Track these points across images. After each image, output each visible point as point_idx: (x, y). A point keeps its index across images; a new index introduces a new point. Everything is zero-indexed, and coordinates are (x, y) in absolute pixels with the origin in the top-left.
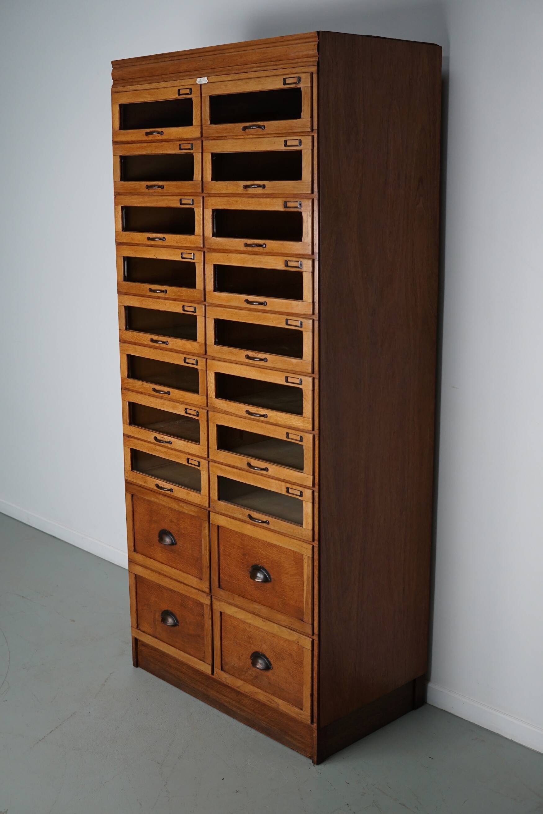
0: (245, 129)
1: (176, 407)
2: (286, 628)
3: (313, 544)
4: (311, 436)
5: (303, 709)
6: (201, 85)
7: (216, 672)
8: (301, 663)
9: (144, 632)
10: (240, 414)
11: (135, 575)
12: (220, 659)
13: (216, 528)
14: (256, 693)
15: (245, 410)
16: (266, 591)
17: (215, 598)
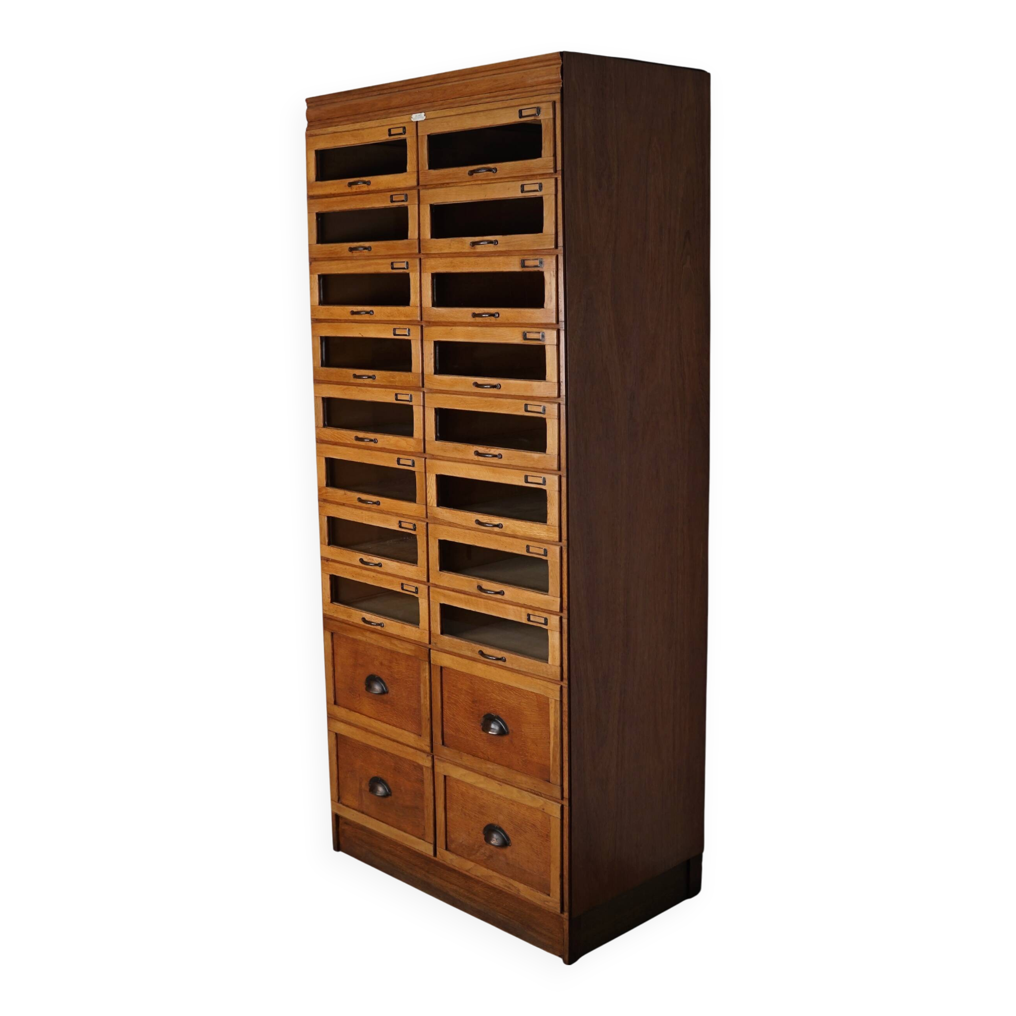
0: (471, 173)
1: (388, 520)
2: (528, 791)
3: (562, 684)
4: (557, 549)
5: (551, 895)
6: (417, 122)
7: (440, 853)
8: (547, 837)
9: (347, 806)
10: (467, 525)
11: (336, 734)
12: (444, 836)
13: (439, 669)
14: (491, 876)
15: (474, 520)
16: (503, 747)
17: (437, 759)
